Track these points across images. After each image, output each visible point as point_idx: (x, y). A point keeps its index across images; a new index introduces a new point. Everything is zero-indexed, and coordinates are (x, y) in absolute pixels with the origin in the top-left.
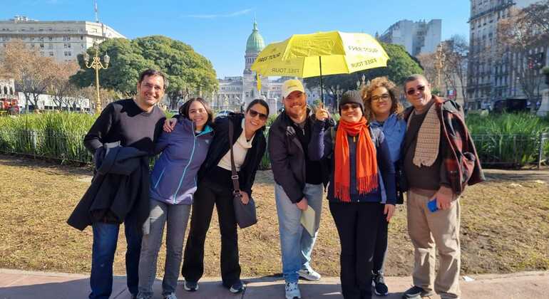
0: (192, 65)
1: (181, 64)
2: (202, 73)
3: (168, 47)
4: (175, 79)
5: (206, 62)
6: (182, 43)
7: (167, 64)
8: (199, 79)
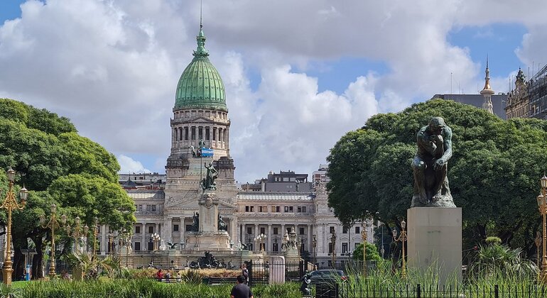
0: (75, 165)
1: (52, 165)
2: (99, 185)
3: (23, 126)
4: (40, 200)
5: (106, 159)
6: (52, 116)
7: (21, 163)
8: (90, 199)
